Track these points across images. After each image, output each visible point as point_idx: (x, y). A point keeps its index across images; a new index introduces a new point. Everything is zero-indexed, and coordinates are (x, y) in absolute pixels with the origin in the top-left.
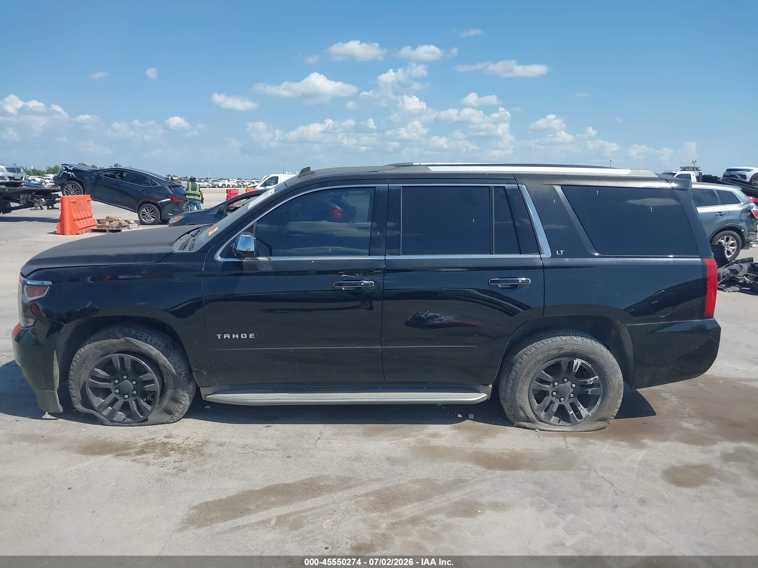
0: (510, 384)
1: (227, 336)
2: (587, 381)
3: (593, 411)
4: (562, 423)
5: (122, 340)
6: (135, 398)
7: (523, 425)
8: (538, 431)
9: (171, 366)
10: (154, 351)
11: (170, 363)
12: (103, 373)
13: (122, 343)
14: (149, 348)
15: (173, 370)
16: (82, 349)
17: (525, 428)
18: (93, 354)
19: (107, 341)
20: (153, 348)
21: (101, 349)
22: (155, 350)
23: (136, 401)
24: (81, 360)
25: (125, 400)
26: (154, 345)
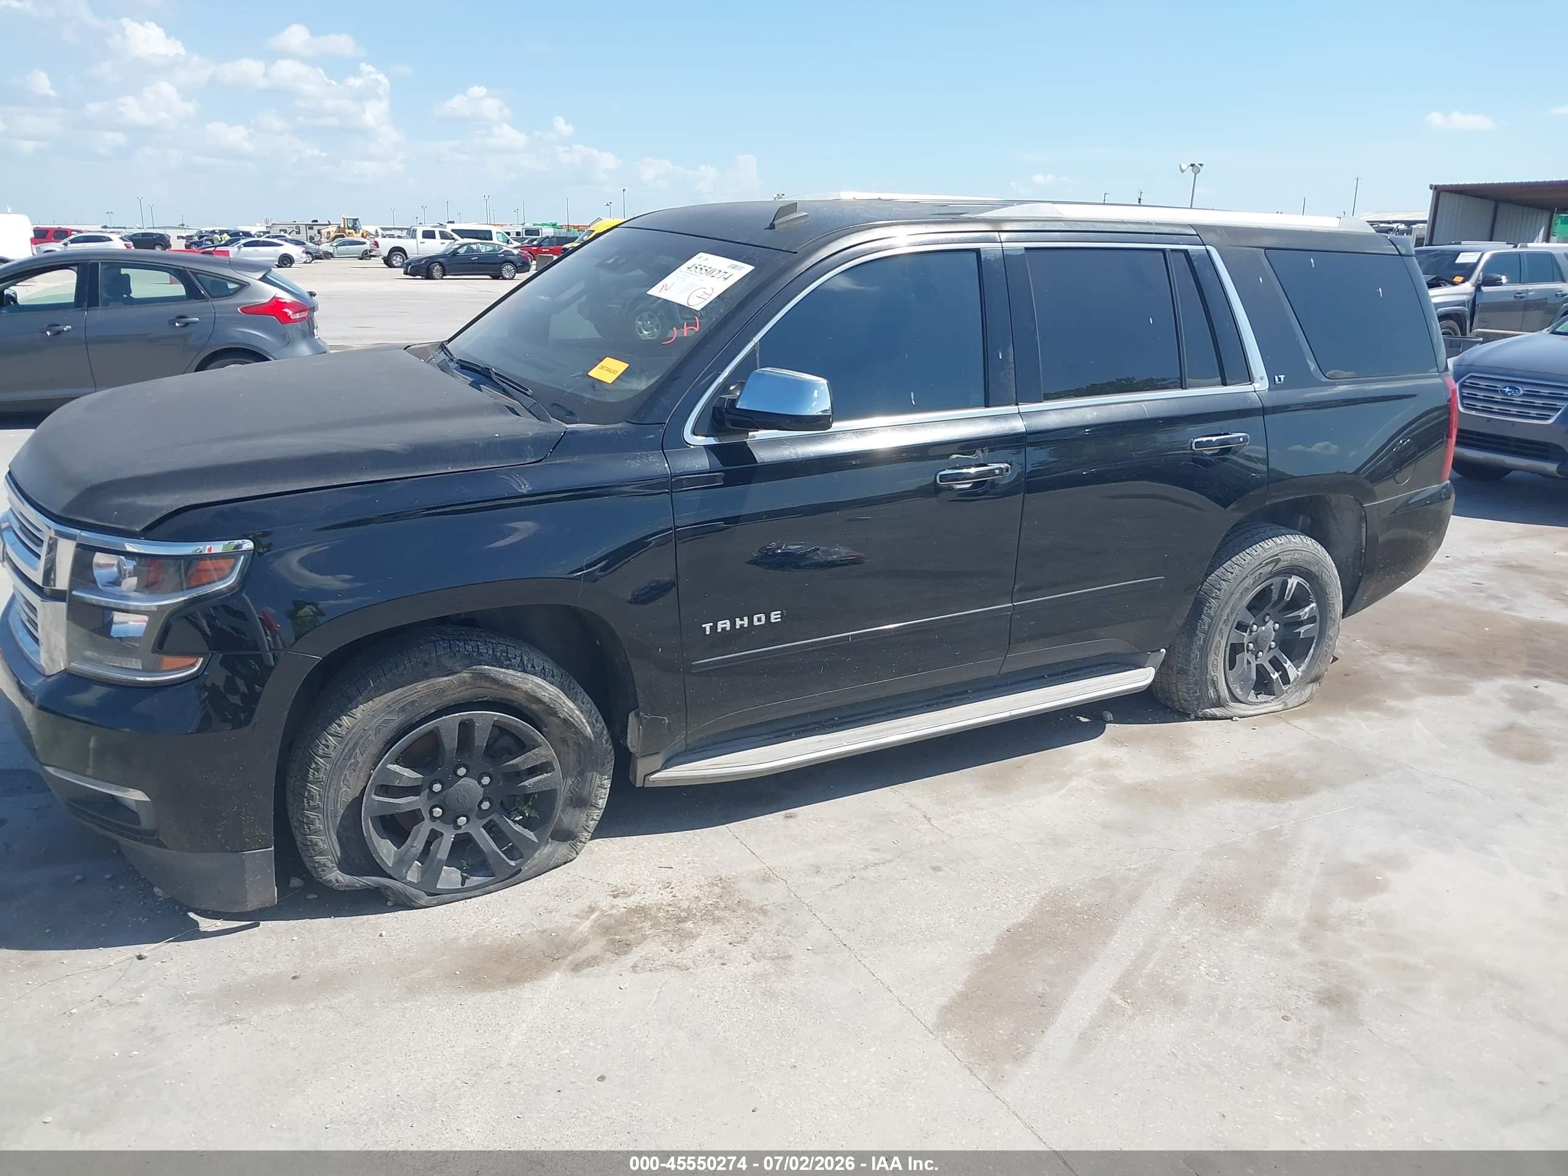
0: (1200, 640)
1: (724, 625)
2: (1301, 614)
3: (1303, 667)
4: (1262, 697)
5: (465, 675)
6: (485, 821)
7: (1211, 715)
8: (1238, 719)
9: (584, 721)
10: (546, 690)
11: (582, 712)
12: (409, 774)
13: (463, 682)
14: (536, 683)
15: (588, 728)
16: (346, 720)
17: (1214, 718)
18: (379, 725)
19: (421, 686)
20: (543, 684)
21: (403, 709)
22: (548, 687)
23: (490, 828)
24: (344, 750)
25: (459, 832)
26: (543, 675)
